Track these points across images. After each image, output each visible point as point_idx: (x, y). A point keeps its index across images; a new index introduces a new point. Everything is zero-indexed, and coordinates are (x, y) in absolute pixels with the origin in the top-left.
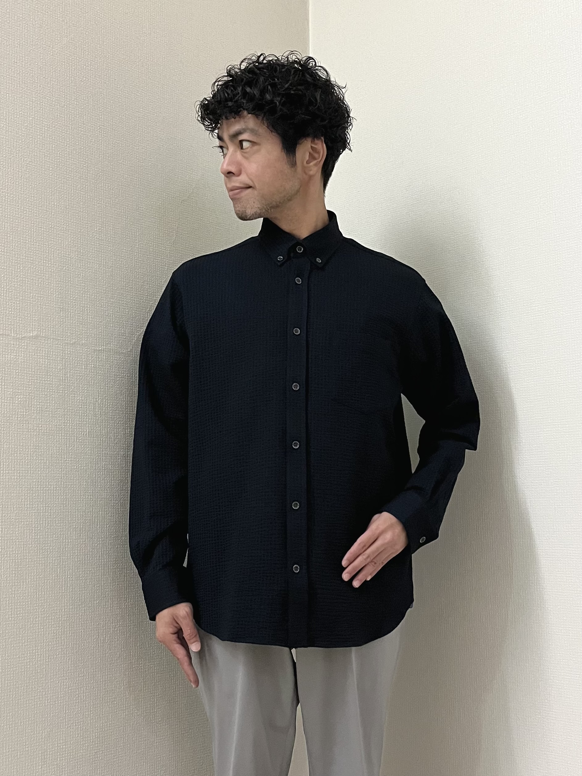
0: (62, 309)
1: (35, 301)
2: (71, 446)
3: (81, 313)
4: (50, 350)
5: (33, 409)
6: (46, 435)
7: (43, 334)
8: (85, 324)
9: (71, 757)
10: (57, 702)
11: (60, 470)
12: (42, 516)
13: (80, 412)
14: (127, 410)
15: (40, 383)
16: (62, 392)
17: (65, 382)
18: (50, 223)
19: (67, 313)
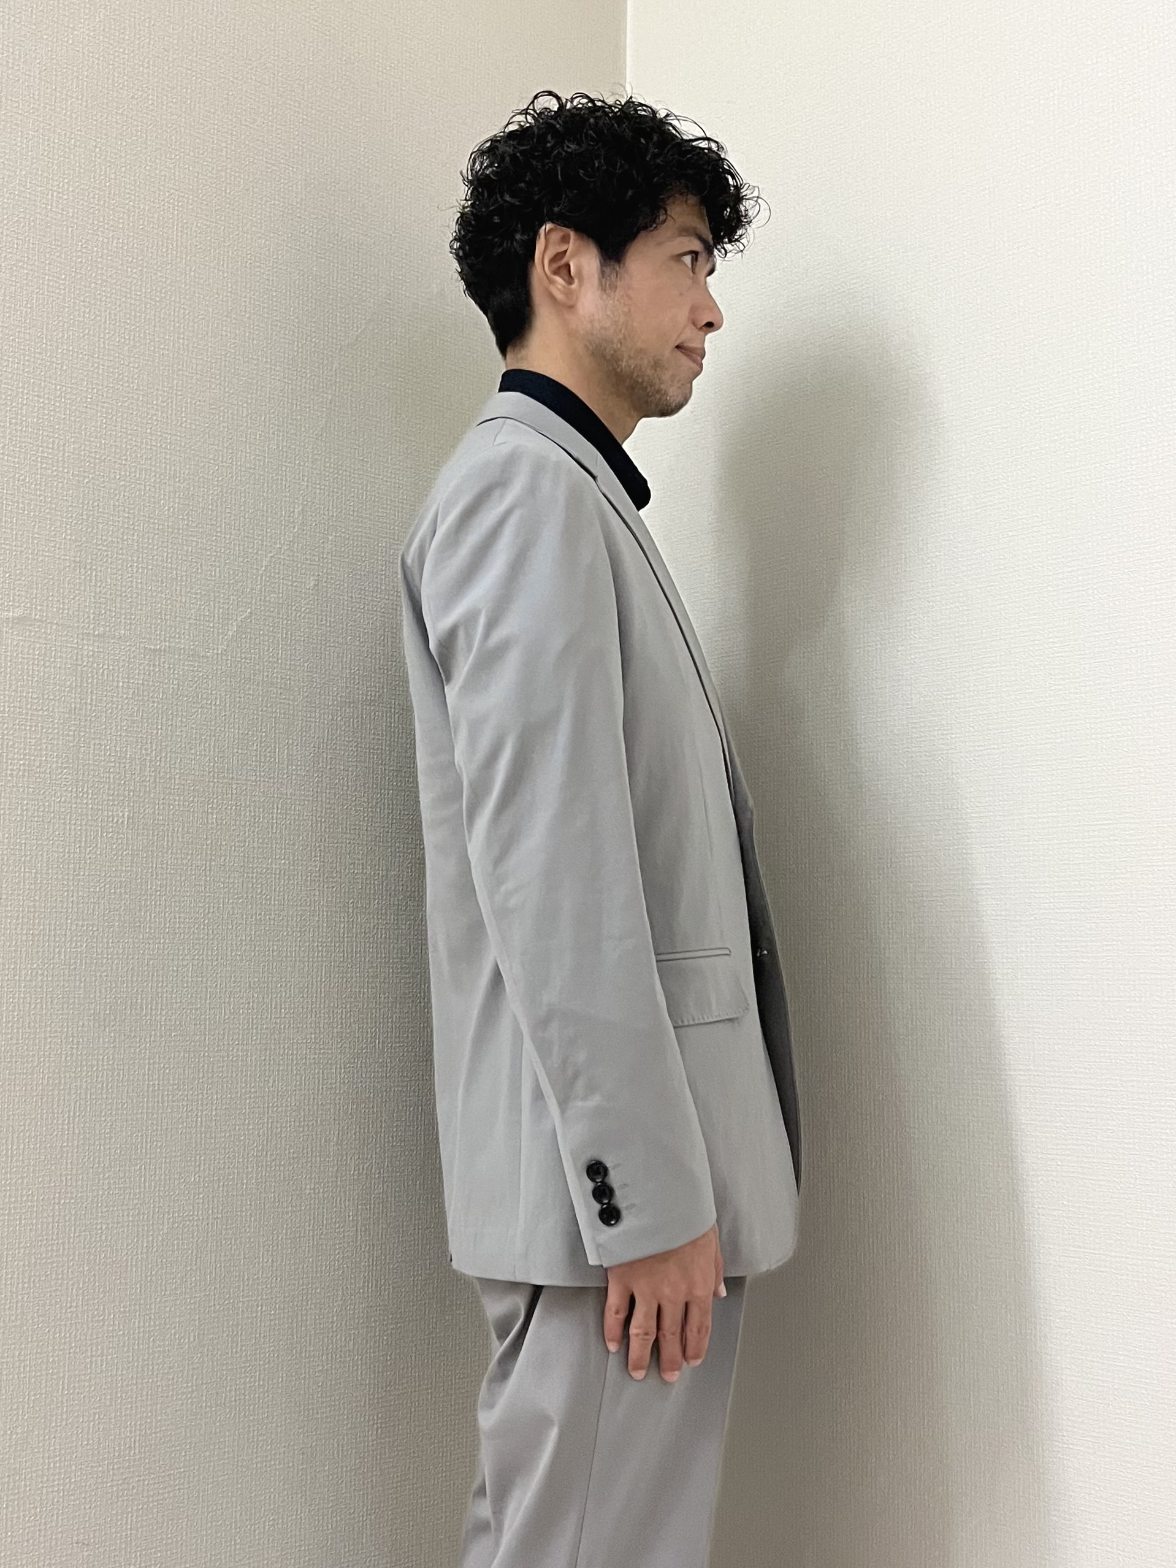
0: (78, 564)
1: (21, 547)
2: (90, 847)
3: (120, 572)
4: (51, 647)
5: (10, 767)
6: (37, 822)
7: (36, 615)
8: (126, 596)
9: (72, 1486)
10: (44, 1373)
11: (66, 894)
12: (24, 987)
13: (112, 776)
14: (211, 774)
15: (27, 714)
16: (74, 735)
17: (79, 714)
18: (58, 387)
19: (89, 572)
